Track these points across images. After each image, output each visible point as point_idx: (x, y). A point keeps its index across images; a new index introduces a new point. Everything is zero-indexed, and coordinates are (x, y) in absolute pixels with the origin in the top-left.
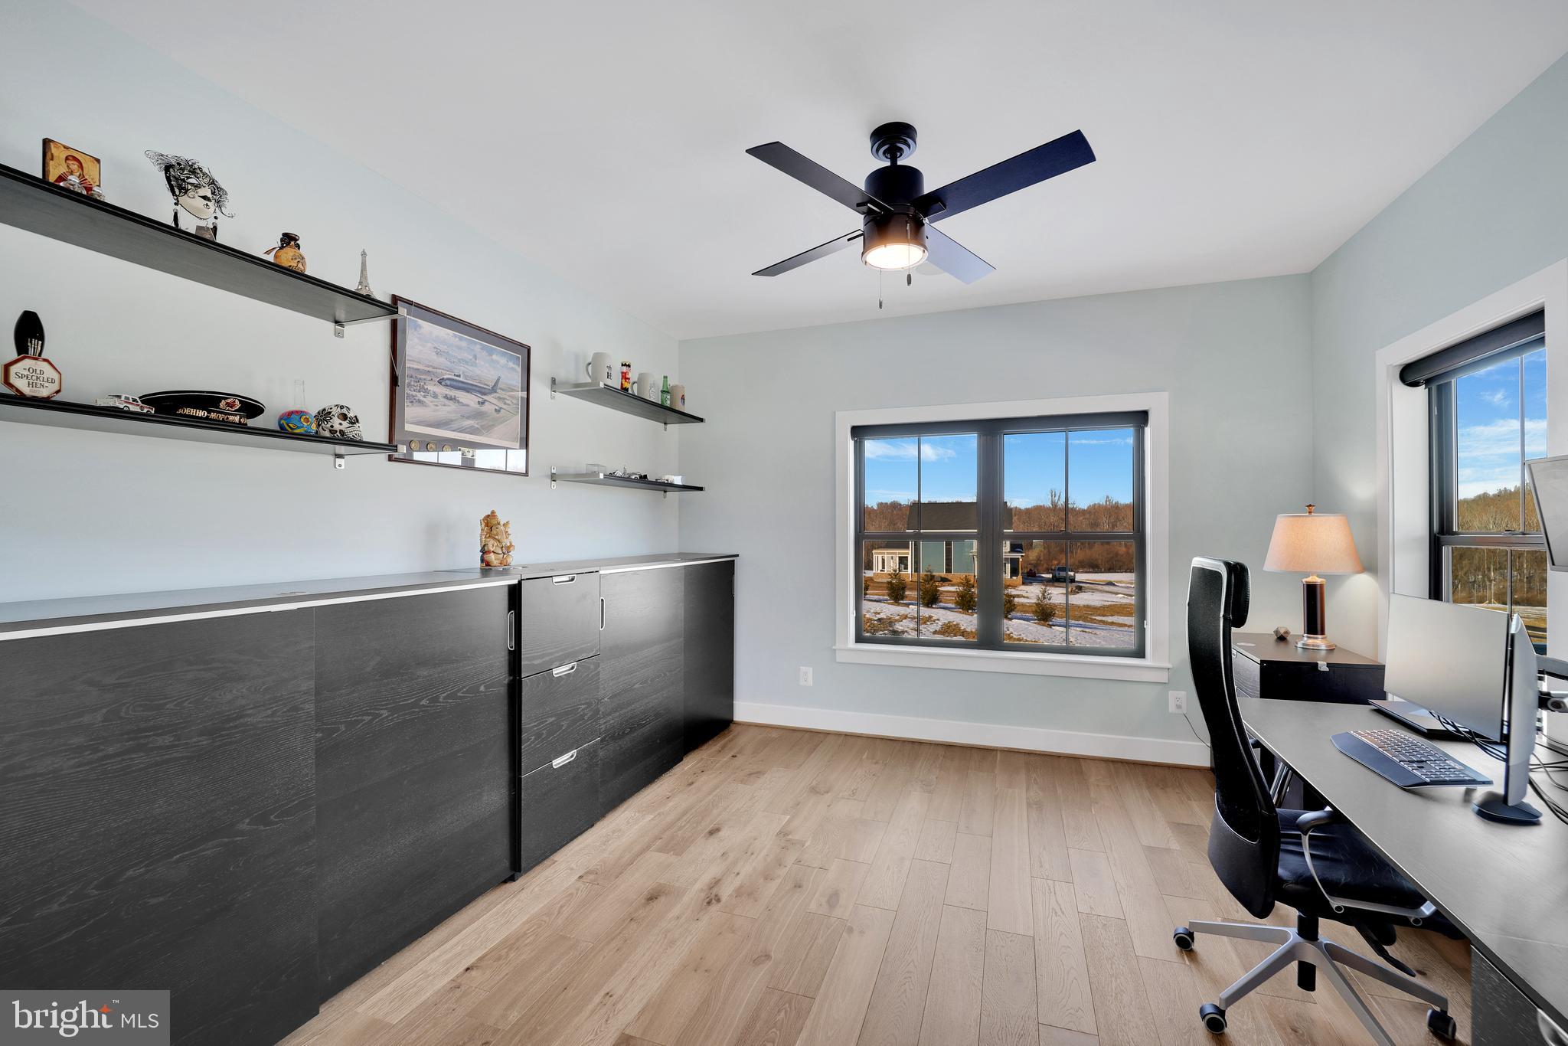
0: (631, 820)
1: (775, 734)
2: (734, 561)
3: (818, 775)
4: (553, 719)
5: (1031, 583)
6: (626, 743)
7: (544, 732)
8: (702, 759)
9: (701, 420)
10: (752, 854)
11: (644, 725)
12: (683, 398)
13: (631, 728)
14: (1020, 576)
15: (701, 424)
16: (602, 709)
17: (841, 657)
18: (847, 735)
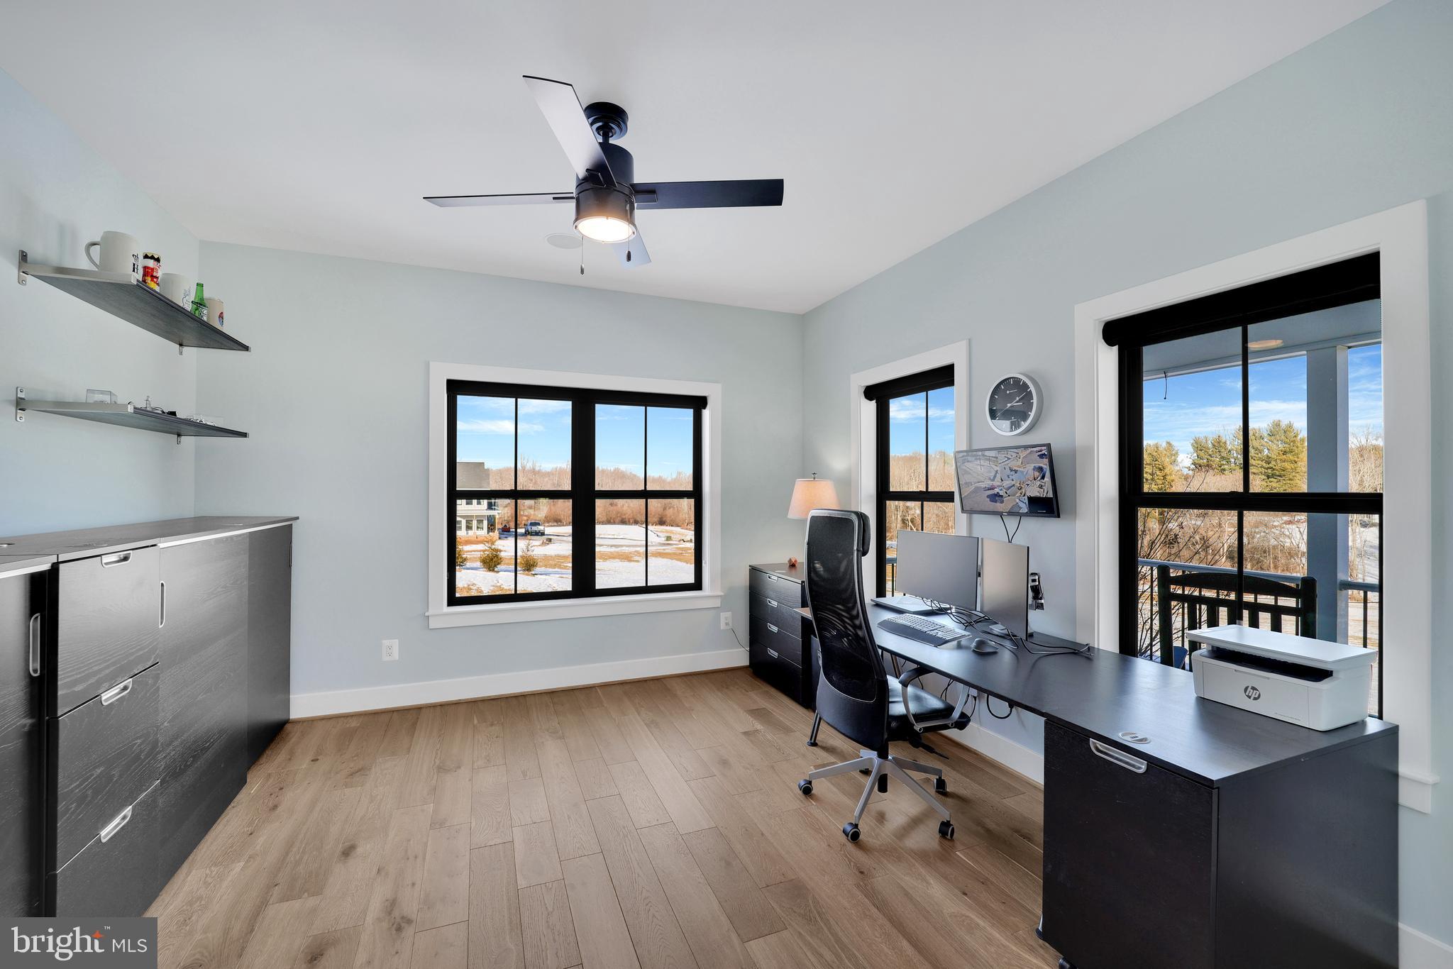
0: (209, 880)
1: (354, 723)
2: (292, 524)
3: (437, 754)
4: (102, 769)
5: (506, 537)
6: (188, 778)
7: (89, 792)
8: (269, 775)
9: (246, 348)
10: (416, 857)
11: (208, 748)
12: (221, 316)
13: (194, 757)
14: (497, 532)
15: (246, 352)
16: (161, 740)
17: (433, 624)
18: (442, 705)
